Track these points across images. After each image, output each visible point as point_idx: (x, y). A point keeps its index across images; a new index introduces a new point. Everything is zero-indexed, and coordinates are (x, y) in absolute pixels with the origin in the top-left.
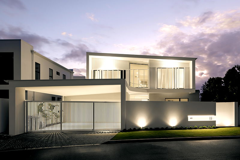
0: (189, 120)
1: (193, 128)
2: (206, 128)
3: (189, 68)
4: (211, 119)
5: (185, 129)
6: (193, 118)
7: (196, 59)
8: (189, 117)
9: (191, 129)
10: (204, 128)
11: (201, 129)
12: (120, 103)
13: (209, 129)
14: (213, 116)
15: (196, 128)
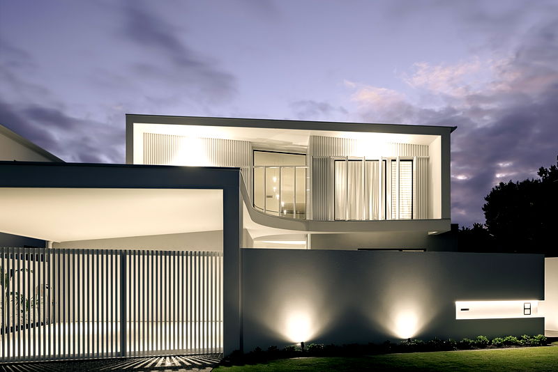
0: (460, 316)
1: (473, 344)
2: (517, 345)
3: (428, 159)
4: (527, 312)
5: (449, 347)
6: (471, 310)
7: (453, 129)
8: (460, 305)
9: (466, 346)
10: (509, 344)
11: (499, 346)
12: (222, 258)
13: (527, 345)
14: (534, 303)
15: (483, 345)
